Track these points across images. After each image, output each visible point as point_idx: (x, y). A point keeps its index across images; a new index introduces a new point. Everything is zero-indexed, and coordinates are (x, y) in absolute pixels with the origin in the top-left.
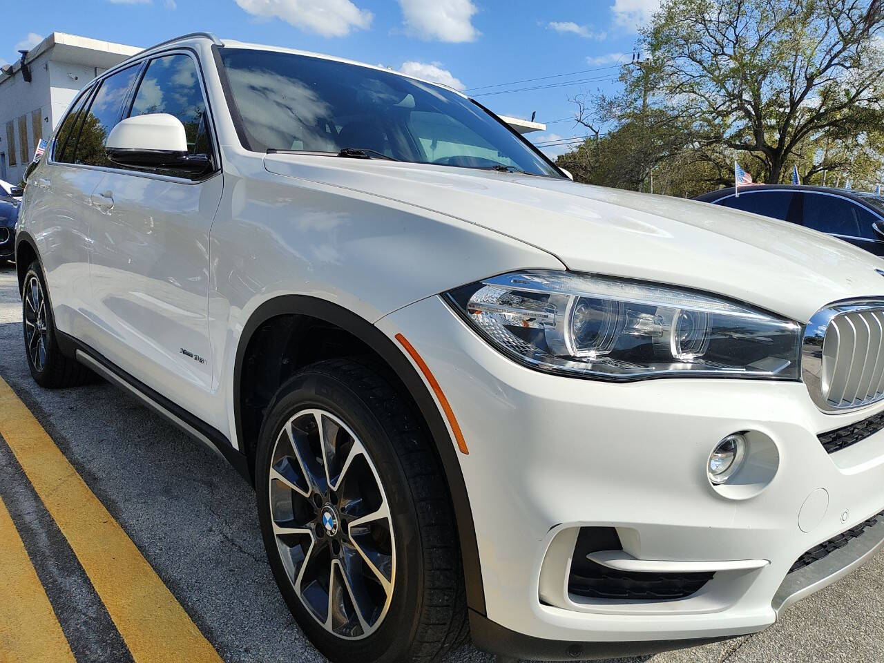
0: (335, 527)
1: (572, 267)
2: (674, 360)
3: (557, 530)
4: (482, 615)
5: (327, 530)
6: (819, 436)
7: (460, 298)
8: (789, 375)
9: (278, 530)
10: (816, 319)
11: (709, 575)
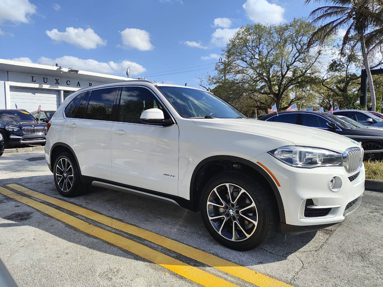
0: (234, 213)
1: (296, 145)
2: (318, 164)
3: (303, 200)
4: (285, 223)
5: (231, 214)
6: (349, 178)
7: (272, 152)
8: (341, 165)
9: (210, 218)
10: (344, 153)
11: (330, 209)
